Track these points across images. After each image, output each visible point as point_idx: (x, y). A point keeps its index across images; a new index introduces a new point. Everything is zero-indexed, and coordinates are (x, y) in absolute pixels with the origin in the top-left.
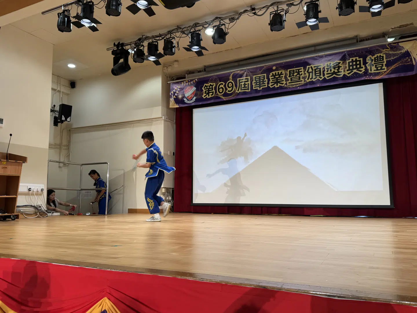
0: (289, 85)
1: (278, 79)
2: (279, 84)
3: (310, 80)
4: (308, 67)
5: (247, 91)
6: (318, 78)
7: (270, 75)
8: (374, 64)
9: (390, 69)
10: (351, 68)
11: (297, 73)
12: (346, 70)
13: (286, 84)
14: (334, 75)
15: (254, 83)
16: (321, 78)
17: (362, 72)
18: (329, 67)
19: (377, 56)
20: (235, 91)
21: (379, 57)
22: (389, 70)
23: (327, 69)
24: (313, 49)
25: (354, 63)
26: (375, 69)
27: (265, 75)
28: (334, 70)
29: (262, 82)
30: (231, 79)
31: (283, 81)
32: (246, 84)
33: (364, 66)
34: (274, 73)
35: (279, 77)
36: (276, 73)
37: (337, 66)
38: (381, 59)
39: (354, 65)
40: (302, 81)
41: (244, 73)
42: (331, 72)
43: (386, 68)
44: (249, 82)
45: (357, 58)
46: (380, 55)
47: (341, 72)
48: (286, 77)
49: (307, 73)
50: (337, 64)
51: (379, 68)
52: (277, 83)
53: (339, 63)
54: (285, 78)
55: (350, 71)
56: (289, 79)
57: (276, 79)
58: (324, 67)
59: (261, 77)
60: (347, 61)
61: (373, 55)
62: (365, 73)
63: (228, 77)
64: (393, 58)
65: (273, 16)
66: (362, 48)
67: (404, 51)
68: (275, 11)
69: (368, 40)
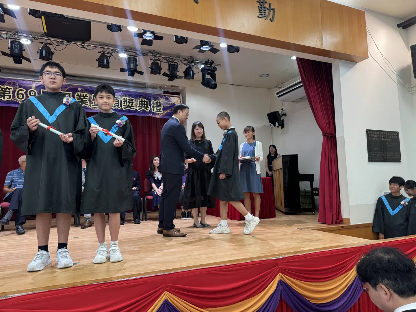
0: (92, 107)
1: (83, 99)
2: (83, 104)
6: (117, 107)
7: (75, 95)
8: (155, 106)
9: (166, 112)
10: (141, 105)
12: (137, 107)
13: (90, 106)
14: (129, 108)
16: (119, 108)
17: (148, 110)
19: (158, 102)
22: (163, 114)
23: (124, 102)
24: (113, 83)
25: (143, 103)
26: (156, 110)
27: (71, 93)
30: (34, 88)
31: (87, 102)
33: (149, 107)
34: (79, 93)
36: (81, 94)
37: (131, 102)
38: (160, 105)
39: (143, 104)
42: (126, 105)
43: (162, 111)
45: (145, 99)
46: (159, 102)
47: (134, 107)
50: (131, 100)
51: (158, 110)
52: (82, 102)
53: (133, 100)
54: (89, 100)
55: (140, 108)
57: (81, 99)
58: (121, 99)
60: (138, 100)
61: (155, 100)
62: (150, 112)
63: (31, 86)
64: (167, 106)
65: (101, 55)
66: (148, 94)
67: (172, 103)
68: (103, 51)
69: (151, 88)
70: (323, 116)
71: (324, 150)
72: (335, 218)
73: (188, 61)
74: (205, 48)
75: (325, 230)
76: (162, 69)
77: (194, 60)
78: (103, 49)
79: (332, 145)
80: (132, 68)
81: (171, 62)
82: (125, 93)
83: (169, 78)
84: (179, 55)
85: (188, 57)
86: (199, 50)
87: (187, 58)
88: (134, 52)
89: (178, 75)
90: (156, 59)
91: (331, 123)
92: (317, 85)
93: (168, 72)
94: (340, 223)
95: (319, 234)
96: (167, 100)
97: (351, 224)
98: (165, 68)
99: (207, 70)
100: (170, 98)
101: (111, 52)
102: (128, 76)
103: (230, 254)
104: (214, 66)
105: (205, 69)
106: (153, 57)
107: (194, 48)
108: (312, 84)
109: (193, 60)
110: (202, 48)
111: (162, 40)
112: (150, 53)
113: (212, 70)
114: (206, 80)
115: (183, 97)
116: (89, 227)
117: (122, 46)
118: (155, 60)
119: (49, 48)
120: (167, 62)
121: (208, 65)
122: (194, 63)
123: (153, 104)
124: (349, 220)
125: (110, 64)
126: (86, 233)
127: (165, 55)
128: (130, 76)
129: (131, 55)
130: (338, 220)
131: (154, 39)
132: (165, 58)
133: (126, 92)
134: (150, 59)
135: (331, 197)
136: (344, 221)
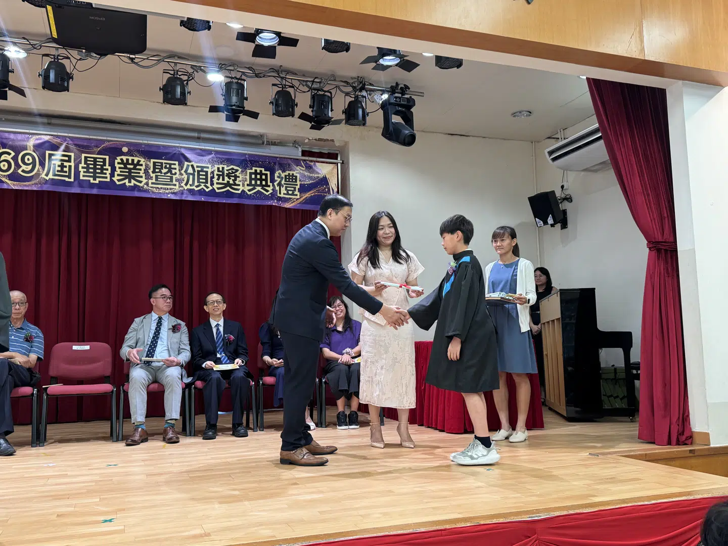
0: (152, 187)
1: (132, 171)
2: (133, 181)
3: (188, 187)
4: (186, 163)
5: (67, 179)
6: (202, 186)
7: (116, 161)
8: (284, 184)
9: (305, 196)
10: (253, 182)
11: (167, 170)
12: (246, 185)
13: (147, 184)
14: (228, 188)
15: (83, 168)
16: (207, 187)
17: (269, 193)
18: (221, 173)
19: (289, 174)
20: (38, 175)
21: (291, 176)
22: (302, 199)
23: (217, 175)
24: (196, 135)
25: (258, 177)
26: (285, 192)
27: (107, 157)
28: (229, 180)
29: (98, 169)
30: (32, 148)
31: (141, 177)
32: (66, 167)
33: (271, 184)
34: (124, 158)
35: (135, 168)
36: (127, 160)
37: (233, 175)
38: (294, 180)
39: (258, 179)
40: (175, 185)
41: (61, 144)
42: (223, 182)
43: (298, 194)
44: (72, 164)
45: (263, 169)
46: (293, 174)
47: (239, 185)
48: (146, 172)
49: (184, 174)
50: (234, 171)
51: (290, 192)
52: (130, 177)
53: (237, 171)
54: (144, 173)
55: (251, 187)
56: (152, 177)
57: (127, 170)
58: (213, 170)
59: (98, 160)
60: (249, 171)
61: (284, 171)
62: (273, 195)
63: (25, 143)
64: (308, 182)
65: (169, 78)
66: (269, 157)
67: (321, 176)
68: (174, 70)
69: (274, 144)
70: (647, 205)
71: (651, 278)
72: (676, 431)
73: (352, 87)
74: (389, 61)
75: (650, 459)
76: (297, 105)
77: (367, 83)
78: (173, 65)
79: (668, 269)
80: (234, 105)
81: (318, 90)
82: (221, 156)
83: (313, 123)
84: (333, 75)
85: (352, 78)
86: (374, 64)
87: (351, 81)
88: (238, 71)
89: (333, 118)
90: (285, 85)
91: (666, 219)
92: (632, 137)
93: (309, 112)
94: (687, 442)
95: (634, 468)
96: (310, 169)
97: (712, 446)
98: (303, 102)
99: (396, 106)
100: (315, 164)
101: (191, 71)
102: (226, 121)
103: (433, 508)
104: (410, 97)
105: (391, 104)
106: (280, 79)
107: (365, 62)
108: (621, 134)
109: (365, 84)
110: (381, 61)
111: (295, 46)
112: (273, 72)
113: (404, 104)
114: (391, 128)
115: (343, 163)
116: (142, 442)
117: (214, 59)
118: (283, 88)
119: (63, 66)
120: (308, 91)
121: (396, 95)
122: (367, 92)
123: (279, 180)
124: (707, 435)
125: (188, 96)
126: (133, 456)
127: (304, 75)
128: (231, 121)
129: (232, 78)
130: (683, 434)
131: (278, 45)
132: (304, 80)
133: (223, 155)
134: (273, 85)
135: (666, 384)
136: (696, 438)
